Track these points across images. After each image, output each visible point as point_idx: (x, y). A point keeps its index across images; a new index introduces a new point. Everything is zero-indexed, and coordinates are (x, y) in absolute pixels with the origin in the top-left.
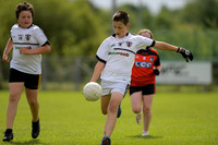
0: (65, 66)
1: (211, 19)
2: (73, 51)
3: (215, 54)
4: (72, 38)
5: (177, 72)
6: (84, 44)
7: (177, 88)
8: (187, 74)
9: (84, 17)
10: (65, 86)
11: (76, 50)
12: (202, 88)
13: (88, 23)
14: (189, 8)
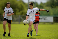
0: (16, 17)
1: (53, 6)
2: (18, 14)
3: (54, 15)
4: (18, 10)
5: (45, 19)
6: (21, 12)
7: (44, 23)
8: (47, 20)
9: (21, 5)
10: (16, 22)
11: (19, 13)
12: (51, 23)
13: (22, 6)
14: (48, 3)
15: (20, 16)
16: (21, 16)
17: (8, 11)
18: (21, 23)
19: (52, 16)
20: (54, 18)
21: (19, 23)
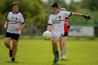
1: (94, 6)
3: (95, 23)
4: (30, 15)
5: (78, 31)
6: (35, 17)
7: (78, 38)
8: (82, 32)
9: (35, 5)
10: (26, 37)
11: (31, 20)
12: (89, 38)
13: (37, 8)
15: (32, 25)
16: (34, 26)
17: (16, 19)
18: (34, 37)
19: (91, 25)
20: (95, 28)
21: (32, 39)
